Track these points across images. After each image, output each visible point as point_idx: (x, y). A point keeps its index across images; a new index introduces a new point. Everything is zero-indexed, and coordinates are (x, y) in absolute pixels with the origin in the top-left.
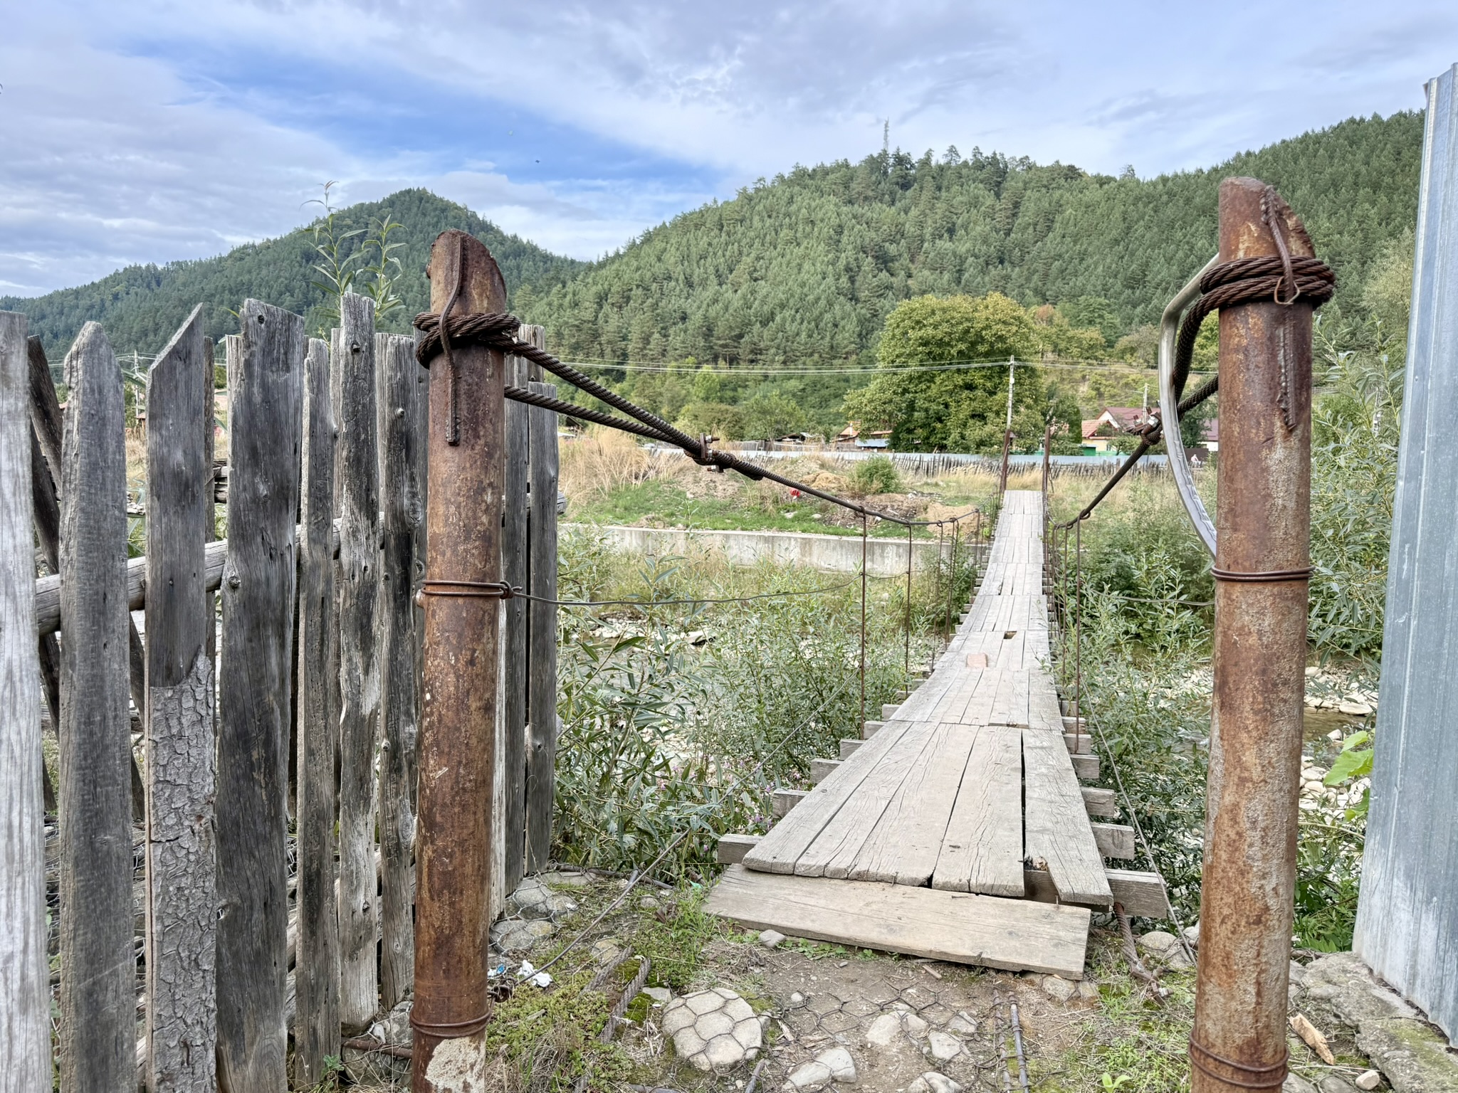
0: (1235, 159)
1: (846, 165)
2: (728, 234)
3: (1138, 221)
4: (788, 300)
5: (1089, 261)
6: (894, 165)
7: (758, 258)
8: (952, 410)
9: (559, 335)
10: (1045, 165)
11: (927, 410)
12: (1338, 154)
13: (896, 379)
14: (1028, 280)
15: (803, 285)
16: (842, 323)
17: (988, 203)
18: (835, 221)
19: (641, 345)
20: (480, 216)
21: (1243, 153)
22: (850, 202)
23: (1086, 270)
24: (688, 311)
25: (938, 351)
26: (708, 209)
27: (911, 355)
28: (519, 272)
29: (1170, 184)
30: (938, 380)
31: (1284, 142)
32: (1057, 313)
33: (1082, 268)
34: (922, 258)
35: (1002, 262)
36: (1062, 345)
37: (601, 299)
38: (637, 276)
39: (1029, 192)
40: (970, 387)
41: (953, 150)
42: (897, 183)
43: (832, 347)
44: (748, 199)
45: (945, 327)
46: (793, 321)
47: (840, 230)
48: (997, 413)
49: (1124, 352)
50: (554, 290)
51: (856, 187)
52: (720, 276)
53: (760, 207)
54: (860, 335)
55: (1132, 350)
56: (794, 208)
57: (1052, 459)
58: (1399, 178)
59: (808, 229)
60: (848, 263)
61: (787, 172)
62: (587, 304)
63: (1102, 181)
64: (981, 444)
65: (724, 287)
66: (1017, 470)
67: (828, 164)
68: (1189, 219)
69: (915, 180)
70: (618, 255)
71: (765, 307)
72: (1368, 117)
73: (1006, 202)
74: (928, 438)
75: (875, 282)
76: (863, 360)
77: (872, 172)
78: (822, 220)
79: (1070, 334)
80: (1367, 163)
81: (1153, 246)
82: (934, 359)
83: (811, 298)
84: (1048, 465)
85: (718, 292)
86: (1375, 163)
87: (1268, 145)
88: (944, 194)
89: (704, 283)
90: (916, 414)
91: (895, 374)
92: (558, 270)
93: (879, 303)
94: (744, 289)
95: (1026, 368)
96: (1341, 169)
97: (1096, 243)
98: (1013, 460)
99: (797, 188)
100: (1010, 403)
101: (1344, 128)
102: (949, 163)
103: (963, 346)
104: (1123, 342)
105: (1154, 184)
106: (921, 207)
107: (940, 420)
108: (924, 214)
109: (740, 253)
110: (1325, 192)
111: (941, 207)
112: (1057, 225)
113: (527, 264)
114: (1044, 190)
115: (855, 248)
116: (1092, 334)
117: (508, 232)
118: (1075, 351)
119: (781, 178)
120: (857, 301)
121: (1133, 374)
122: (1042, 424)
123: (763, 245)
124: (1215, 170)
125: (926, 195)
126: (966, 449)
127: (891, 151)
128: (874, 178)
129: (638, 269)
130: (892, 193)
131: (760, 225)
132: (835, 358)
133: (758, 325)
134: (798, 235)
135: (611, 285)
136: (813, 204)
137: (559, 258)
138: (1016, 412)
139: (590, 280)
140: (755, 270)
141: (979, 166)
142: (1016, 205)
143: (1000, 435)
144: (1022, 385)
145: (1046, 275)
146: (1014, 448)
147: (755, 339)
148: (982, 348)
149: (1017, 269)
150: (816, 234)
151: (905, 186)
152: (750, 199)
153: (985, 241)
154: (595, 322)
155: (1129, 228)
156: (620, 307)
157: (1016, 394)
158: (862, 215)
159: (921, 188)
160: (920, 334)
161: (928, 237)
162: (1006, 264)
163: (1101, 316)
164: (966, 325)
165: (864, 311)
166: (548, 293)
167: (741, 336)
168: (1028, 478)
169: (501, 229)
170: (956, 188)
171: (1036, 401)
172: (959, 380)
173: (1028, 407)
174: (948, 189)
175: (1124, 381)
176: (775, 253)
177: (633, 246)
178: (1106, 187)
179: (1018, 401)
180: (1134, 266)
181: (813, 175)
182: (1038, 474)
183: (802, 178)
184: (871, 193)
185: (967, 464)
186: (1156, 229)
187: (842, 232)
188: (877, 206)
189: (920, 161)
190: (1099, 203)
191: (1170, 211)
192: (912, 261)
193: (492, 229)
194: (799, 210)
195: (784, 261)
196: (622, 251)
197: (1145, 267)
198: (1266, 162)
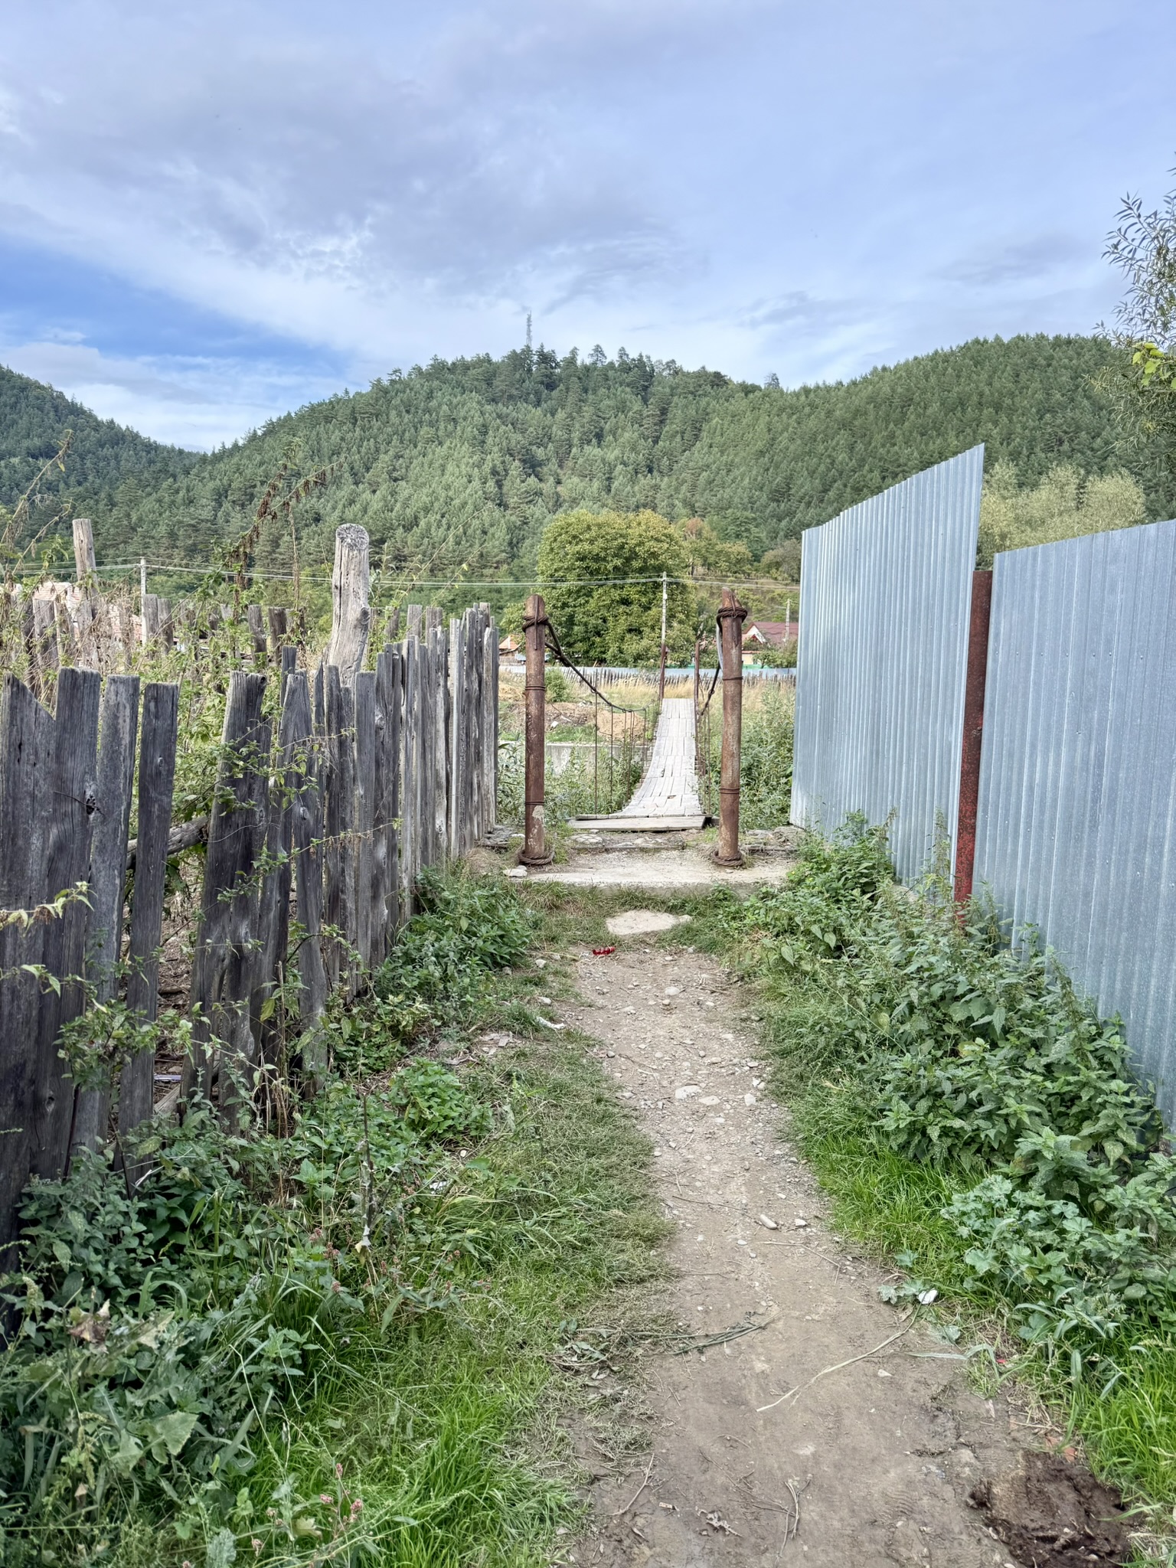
0: (872, 374)
1: (488, 360)
2: (363, 429)
3: (781, 433)
4: (432, 503)
5: (736, 472)
6: (538, 363)
7: (398, 457)
8: (610, 624)
9: (172, 535)
10: (691, 370)
11: (586, 624)
12: (964, 373)
13: (555, 593)
14: (677, 490)
15: (448, 488)
16: (492, 530)
17: (636, 408)
18: (478, 420)
19: (269, 549)
20: (69, 397)
21: (880, 368)
22: (493, 400)
23: (733, 482)
24: (322, 512)
25: (594, 566)
26: (339, 401)
27: (569, 569)
28: (118, 462)
29: (812, 395)
30: (595, 594)
31: (916, 358)
32: (705, 525)
33: (729, 479)
34: (570, 464)
35: (650, 471)
36: (712, 559)
37: (220, 496)
38: (260, 471)
39: (676, 398)
40: (626, 602)
41: (598, 350)
42: (542, 383)
43: (481, 555)
44: (383, 393)
45: (600, 543)
46: (439, 527)
47: (484, 430)
48: (653, 628)
49: (769, 566)
50: (165, 485)
51: (499, 384)
52: (355, 474)
53: (396, 402)
54: (510, 544)
55: (778, 565)
56: (434, 403)
57: (702, 672)
58: (1017, 400)
59: (450, 427)
60: (494, 466)
61: (425, 365)
62: (204, 501)
63: (748, 390)
64: (638, 658)
65: (361, 486)
66: (672, 681)
67: (468, 358)
68: (830, 431)
69: (560, 380)
70: (236, 446)
71: (408, 511)
72: (991, 339)
73: (652, 409)
74: (587, 652)
75: (524, 487)
76: (515, 570)
77: (515, 369)
78: (465, 419)
79: (718, 548)
80: (990, 384)
81: (796, 459)
82: (591, 573)
83: (457, 502)
84: (698, 675)
85: (354, 491)
86: (997, 384)
87: (902, 361)
88: (591, 397)
89: (337, 481)
90: (576, 628)
91: (554, 588)
92: (165, 462)
93: (530, 510)
94: (383, 490)
95: (677, 584)
96: (967, 389)
97: (742, 454)
98: (669, 673)
99: (436, 383)
100: (664, 618)
101: (969, 349)
102: (595, 363)
103: (618, 562)
104: (769, 557)
105: (797, 395)
106: (568, 410)
107: (598, 634)
108: (570, 416)
109: (377, 450)
110: (953, 410)
111: (588, 411)
112: (704, 434)
113: (126, 454)
114: (691, 397)
115: (501, 450)
116: (739, 548)
117: (103, 416)
118: (724, 565)
119: (418, 370)
120: (506, 507)
121: (779, 589)
122: (693, 639)
123: (402, 442)
124: (854, 383)
125: (572, 398)
126: (625, 663)
127: (535, 348)
128: (517, 376)
129: (261, 464)
130: (537, 393)
131: (397, 421)
132: (485, 567)
133: (401, 530)
134: (440, 433)
135: (231, 481)
136: (455, 401)
137: (165, 448)
138: (670, 626)
139: (206, 474)
140: (394, 470)
141: (626, 367)
142: (664, 411)
143: (655, 650)
144: (674, 600)
145: (694, 486)
146: (669, 662)
147: (399, 545)
148: (636, 564)
149: (666, 479)
150: (459, 433)
151: (551, 386)
152: (386, 392)
153: (633, 449)
154: (213, 522)
155: (773, 439)
156: (243, 506)
157: (670, 610)
158: (507, 416)
159: (568, 389)
160: (578, 548)
161: (576, 441)
162: (655, 473)
163: (747, 530)
164: (620, 540)
165: (513, 518)
166: (156, 489)
167: (382, 541)
168: (682, 689)
169: (95, 413)
170: (602, 391)
171: (687, 616)
172: (616, 595)
173: (681, 622)
174: (595, 392)
175: (770, 596)
176: (415, 452)
177: (253, 438)
178: (751, 396)
179: (671, 616)
180: (779, 479)
181: (453, 368)
182: (690, 685)
183: (440, 371)
184: (515, 392)
185: (628, 677)
186: (799, 442)
187: (486, 433)
188: (523, 406)
189: (565, 360)
190: (745, 412)
191: (812, 423)
192: (561, 466)
193: (83, 412)
194: (440, 405)
195: (426, 460)
196: (241, 443)
197: (789, 480)
198: (900, 378)
